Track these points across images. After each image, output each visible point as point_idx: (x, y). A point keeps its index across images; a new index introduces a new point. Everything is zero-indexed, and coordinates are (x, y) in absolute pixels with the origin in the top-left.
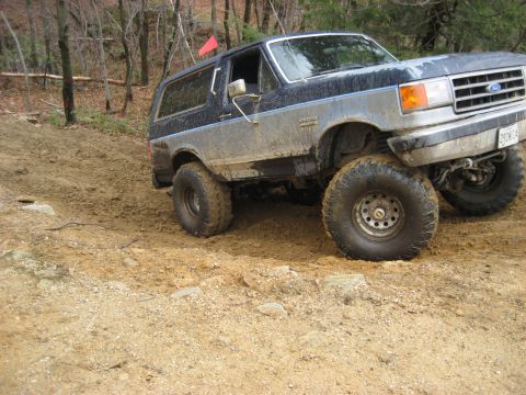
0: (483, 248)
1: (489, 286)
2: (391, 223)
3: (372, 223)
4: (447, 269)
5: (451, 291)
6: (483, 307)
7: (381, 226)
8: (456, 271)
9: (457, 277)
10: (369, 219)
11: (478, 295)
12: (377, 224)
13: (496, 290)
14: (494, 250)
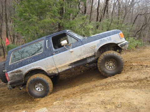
0: (80, 92)
1: (82, 102)
2: (114, 65)
3: (110, 68)
4: (71, 100)
5: (72, 106)
6: (80, 108)
7: (113, 67)
8: (73, 101)
9: (73, 102)
10: (109, 67)
11: (79, 106)
12: (112, 67)
13: (84, 103)
14: (83, 92)
